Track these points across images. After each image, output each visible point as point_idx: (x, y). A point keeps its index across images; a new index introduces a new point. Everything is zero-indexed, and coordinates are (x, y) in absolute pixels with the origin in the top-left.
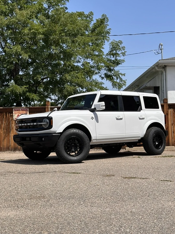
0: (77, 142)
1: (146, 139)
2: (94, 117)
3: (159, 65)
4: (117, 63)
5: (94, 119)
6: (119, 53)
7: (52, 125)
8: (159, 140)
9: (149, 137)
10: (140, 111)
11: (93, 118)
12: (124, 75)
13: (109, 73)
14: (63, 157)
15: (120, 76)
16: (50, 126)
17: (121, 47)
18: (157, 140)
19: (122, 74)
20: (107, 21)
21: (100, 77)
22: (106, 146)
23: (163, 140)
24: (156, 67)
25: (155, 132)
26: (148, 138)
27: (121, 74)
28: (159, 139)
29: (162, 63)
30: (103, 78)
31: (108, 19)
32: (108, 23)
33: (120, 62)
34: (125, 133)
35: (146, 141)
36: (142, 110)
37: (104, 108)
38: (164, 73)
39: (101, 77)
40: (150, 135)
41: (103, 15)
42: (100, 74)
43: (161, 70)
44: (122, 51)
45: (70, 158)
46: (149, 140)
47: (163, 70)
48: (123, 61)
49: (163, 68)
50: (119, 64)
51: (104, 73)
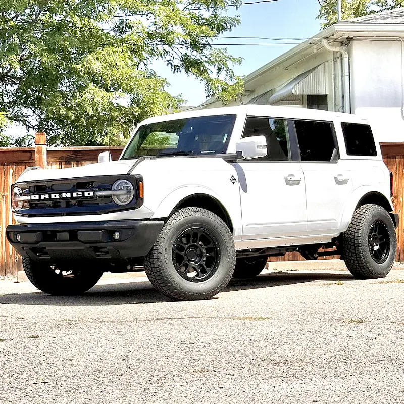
0: (200, 243)
1: (351, 236)
2: (236, 177)
3: (332, 37)
4: (219, 27)
5: (237, 183)
7: (141, 196)
8: (381, 239)
9: (360, 231)
10: (335, 161)
11: (235, 179)
12: (240, 62)
13: (195, 55)
14: (169, 283)
15: (229, 63)
16: (137, 200)
18: (376, 239)
19: (233, 60)
21: (167, 65)
22: (256, 254)
23: (391, 240)
24: (325, 42)
25: (373, 216)
26: (356, 234)
27: (230, 59)
28: (381, 236)
29: (342, 31)
30: (176, 68)
33: (225, 23)
34: (306, 220)
35: (352, 241)
36: (339, 158)
37: (265, 152)
38: (346, 59)
39: (171, 64)
40: (361, 225)
42: (168, 57)
43: (338, 49)
45: (188, 286)
46: (359, 238)
47: (343, 50)
48: (236, 21)
49: (342, 44)
50: (223, 28)
51: (180, 55)
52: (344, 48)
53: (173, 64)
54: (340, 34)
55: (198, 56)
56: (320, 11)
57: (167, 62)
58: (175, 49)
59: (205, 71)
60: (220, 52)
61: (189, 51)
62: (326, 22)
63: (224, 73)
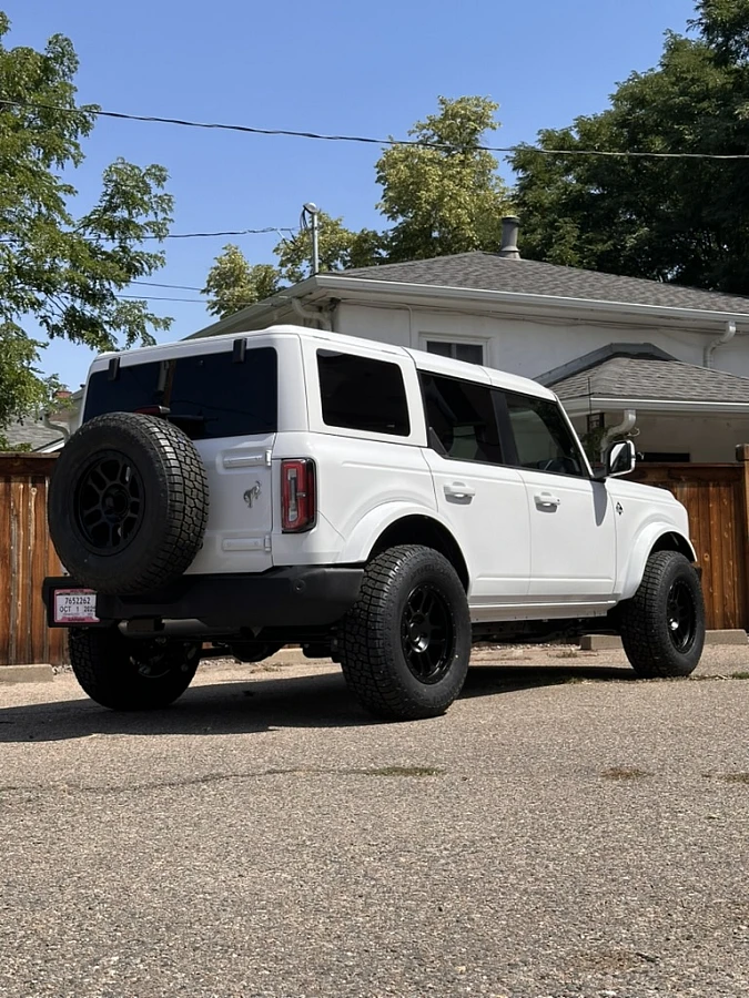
3: (309, 297)
4: (130, 267)
6: (140, 220)
12: (166, 323)
13: (89, 311)
15: (149, 327)
17: (153, 193)
19: (156, 322)
20: (70, 71)
21: (41, 324)
24: (296, 303)
27: (150, 319)
29: (327, 287)
30: (55, 330)
31: (77, 62)
32: (75, 80)
33: (139, 261)
39: (48, 324)
41: (56, 37)
42: (43, 312)
43: (316, 316)
44: (156, 213)
48: (155, 261)
49: (320, 309)
50: (137, 269)
51: (64, 309)
52: (327, 315)
53: (51, 323)
54: (322, 292)
55: (96, 313)
56: (209, 282)
57: (40, 320)
58: (55, 299)
59: (106, 336)
60: (134, 307)
61: (78, 304)
62: (215, 299)
63: (139, 341)
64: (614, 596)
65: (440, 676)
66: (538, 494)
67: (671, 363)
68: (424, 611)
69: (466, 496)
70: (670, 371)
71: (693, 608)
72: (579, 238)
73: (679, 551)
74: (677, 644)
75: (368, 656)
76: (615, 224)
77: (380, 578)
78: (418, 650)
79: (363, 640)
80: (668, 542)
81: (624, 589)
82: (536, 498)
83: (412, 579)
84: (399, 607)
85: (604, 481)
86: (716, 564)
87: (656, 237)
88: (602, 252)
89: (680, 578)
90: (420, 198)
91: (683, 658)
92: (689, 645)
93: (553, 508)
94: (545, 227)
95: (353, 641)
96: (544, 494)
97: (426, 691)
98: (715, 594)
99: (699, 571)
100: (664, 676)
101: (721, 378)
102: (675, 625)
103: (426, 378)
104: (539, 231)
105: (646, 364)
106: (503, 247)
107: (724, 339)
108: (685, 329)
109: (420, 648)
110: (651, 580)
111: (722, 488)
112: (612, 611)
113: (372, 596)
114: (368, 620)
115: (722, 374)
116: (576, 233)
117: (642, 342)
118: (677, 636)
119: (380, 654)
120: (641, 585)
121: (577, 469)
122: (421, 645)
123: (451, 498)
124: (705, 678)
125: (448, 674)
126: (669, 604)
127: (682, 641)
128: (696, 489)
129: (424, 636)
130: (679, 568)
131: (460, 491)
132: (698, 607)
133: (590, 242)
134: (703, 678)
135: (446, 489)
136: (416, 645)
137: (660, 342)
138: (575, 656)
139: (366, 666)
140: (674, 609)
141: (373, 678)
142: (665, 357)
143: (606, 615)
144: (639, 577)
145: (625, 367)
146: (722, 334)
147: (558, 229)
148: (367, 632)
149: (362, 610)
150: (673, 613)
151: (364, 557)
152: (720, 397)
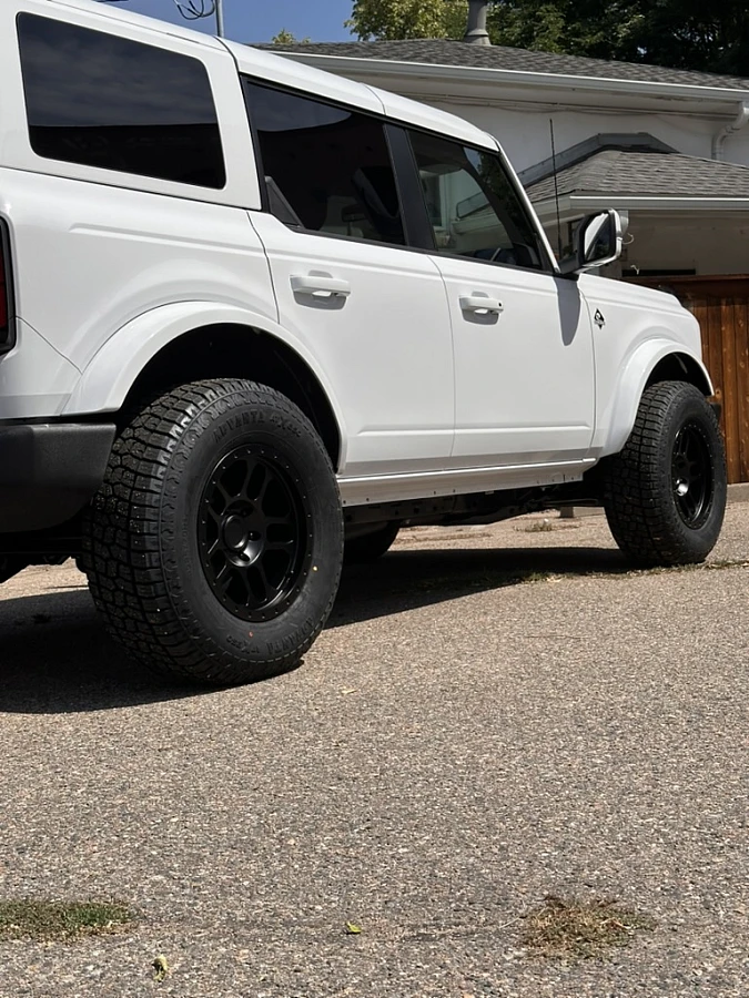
64: (592, 452)
65: (282, 607)
66: (467, 295)
67: (672, 157)
68: (252, 494)
69: (335, 294)
70: (671, 165)
71: (709, 463)
72: (564, 29)
73: (688, 381)
74: (687, 515)
75: (134, 583)
76: (606, 15)
77: (152, 439)
78: (240, 563)
79: (122, 554)
80: (671, 368)
81: (608, 441)
82: (463, 301)
83: (218, 439)
84: (191, 490)
85: (575, 278)
86: (730, 402)
87: (652, 26)
88: (591, 46)
89: (691, 420)
90: (391, 11)
91: (694, 536)
92: (703, 516)
93: (491, 316)
94: (524, 18)
95: (106, 555)
96: (476, 294)
97: (251, 634)
98: (728, 439)
99: (718, 410)
100: (667, 565)
101: (733, 171)
102: (683, 489)
103: (253, 86)
104: (519, 23)
105: (642, 157)
106: (469, 30)
107: (736, 124)
108: (690, 114)
109: (246, 559)
110: (648, 425)
111: (737, 306)
112: (591, 473)
113: (137, 474)
114: (129, 518)
115: (735, 167)
116: (562, 23)
117: (636, 132)
118: (687, 504)
119: (154, 578)
120: (633, 433)
121: (535, 261)
122: (247, 552)
123: (305, 297)
124: (728, 565)
125: (299, 599)
126: (675, 459)
127: (693, 512)
128: (705, 309)
129: (254, 538)
130: (689, 404)
131: (323, 286)
132: (716, 461)
133: (577, 34)
134: (724, 565)
135: (295, 282)
136: (240, 553)
137: (658, 130)
138: (548, 528)
139: (132, 601)
140: (682, 465)
141: (146, 621)
142: (664, 149)
143: (581, 479)
144: (628, 421)
145: (616, 161)
146: (734, 119)
147: (539, 19)
148: (128, 540)
149: (121, 499)
150: (680, 472)
151: (115, 401)
152: (734, 192)
